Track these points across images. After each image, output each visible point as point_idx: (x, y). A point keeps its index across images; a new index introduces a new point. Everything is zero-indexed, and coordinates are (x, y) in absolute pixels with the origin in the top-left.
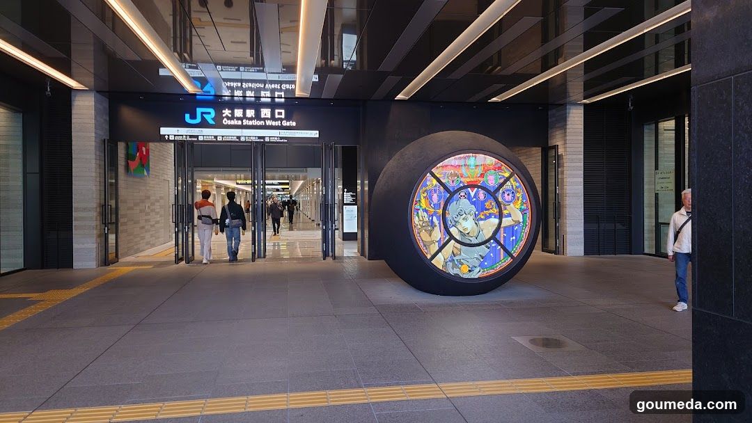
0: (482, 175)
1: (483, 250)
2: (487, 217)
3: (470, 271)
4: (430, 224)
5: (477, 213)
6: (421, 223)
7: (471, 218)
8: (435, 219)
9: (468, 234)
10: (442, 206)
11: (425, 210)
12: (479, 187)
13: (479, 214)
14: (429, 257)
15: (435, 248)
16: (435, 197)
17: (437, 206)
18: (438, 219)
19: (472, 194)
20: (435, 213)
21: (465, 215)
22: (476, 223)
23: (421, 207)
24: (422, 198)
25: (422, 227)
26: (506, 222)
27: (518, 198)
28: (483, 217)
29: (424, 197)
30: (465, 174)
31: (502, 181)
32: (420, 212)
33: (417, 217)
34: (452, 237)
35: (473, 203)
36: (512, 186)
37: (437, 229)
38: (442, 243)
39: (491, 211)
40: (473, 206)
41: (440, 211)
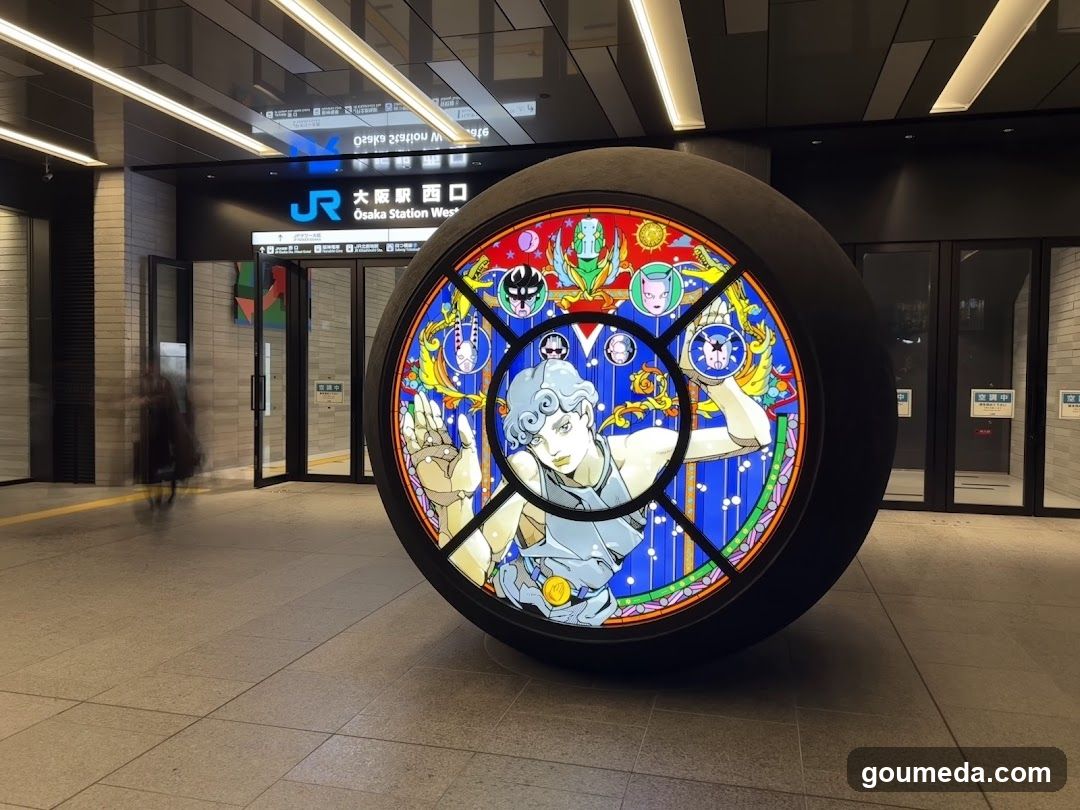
0: (623, 281)
1: (623, 535)
2: (636, 425)
3: (574, 600)
4: (448, 439)
5: (601, 407)
6: (421, 433)
7: (580, 425)
8: (464, 425)
9: (571, 475)
10: (487, 382)
11: (435, 396)
12: (608, 320)
13: (608, 413)
14: (443, 541)
15: (464, 513)
16: (466, 353)
17: (468, 383)
18: (476, 423)
19: (587, 344)
20: (465, 405)
21: (560, 413)
22: (597, 442)
23: (421, 383)
24: (425, 355)
25: (426, 445)
26: (706, 443)
27: (756, 359)
28: (622, 423)
29: (432, 354)
30: (563, 277)
31: (694, 297)
32: (420, 400)
33: (408, 416)
34: (516, 486)
35: (587, 374)
36: (733, 316)
37: (470, 456)
38: (485, 501)
39: (651, 404)
40: (589, 385)
41: (480, 399)
